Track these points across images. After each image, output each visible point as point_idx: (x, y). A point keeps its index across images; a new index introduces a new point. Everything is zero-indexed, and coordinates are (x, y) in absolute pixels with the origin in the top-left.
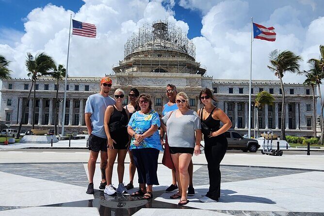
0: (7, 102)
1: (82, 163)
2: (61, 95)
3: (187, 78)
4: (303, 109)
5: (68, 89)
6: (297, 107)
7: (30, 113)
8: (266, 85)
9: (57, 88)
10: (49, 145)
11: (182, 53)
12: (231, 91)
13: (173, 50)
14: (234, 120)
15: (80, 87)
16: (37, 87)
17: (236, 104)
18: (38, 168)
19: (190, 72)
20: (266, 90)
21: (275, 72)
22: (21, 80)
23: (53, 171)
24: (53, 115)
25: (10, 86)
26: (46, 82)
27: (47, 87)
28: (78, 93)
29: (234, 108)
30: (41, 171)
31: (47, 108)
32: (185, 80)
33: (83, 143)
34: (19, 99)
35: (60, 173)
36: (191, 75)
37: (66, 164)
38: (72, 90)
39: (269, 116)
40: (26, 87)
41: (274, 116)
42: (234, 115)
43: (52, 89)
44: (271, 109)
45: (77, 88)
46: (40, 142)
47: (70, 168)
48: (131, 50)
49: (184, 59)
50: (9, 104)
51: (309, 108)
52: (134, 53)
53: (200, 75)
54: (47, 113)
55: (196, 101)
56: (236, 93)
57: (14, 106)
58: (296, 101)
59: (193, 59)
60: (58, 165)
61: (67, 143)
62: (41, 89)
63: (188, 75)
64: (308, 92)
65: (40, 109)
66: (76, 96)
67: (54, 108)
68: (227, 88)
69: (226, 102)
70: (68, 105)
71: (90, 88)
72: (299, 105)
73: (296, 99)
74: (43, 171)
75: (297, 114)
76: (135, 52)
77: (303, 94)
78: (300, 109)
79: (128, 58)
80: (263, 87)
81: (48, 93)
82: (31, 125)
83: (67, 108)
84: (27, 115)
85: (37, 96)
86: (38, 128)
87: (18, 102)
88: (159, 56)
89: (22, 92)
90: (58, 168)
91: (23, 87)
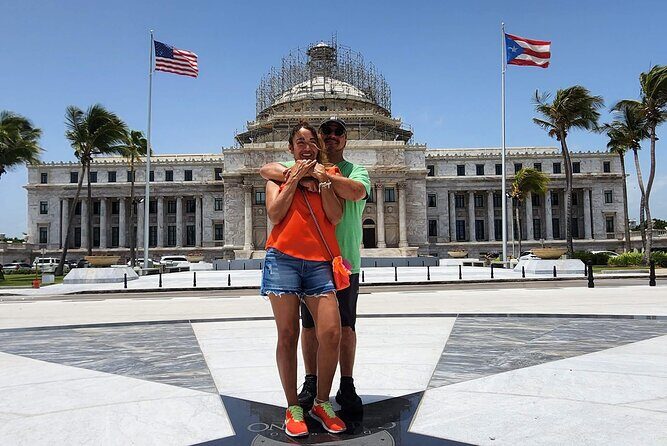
0: (38, 208)
1: (187, 321)
2: (139, 190)
3: (377, 149)
4: (599, 199)
5: (152, 179)
6: (587, 197)
7: (84, 227)
8: (527, 156)
9: (131, 177)
10: (121, 286)
11: (366, 103)
12: (461, 170)
13: (349, 97)
14: (468, 225)
15: (174, 173)
16: (93, 177)
17: (472, 195)
18: (88, 339)
19: (383, 138)
20: (528, 166)
21: (550, 128)
22: (62, 166)
23: (122, 344)
24: (127, 229)
25: (44, 178)
26: (110, 167)
27: (112, 177)
28: (172, 187)
29: (468, 203)
30: (95, 347)
31: (116, 216)
32: (374, 153)
33: (185, 279)
34: (61, 202)
35: (140, 350)
36: (386, 143)
37: (153, 327)
38: (160, 180)
39: (534, 215)
40: (74, 177)
41: (544, 215)
42: (468, 217)
43: (122, 180)
44: (537, 202)
45: (169, 176)
46: (103, 281)
47: (163, 334)
48: (268, 99)
49: (369, 114)
50: (44, 212)
51: (609, 197)
52: (274, 107)
53: (401, 143)
54: (115, 226)
55: (396, 191)
56: (471, 173)
57: (53, 215)
58: (585, 184)
59: (388, 114)
60: (135, 328)
61: (155, 280)
62: (102, 181)
63: (378, 143)
64: (607, 167)
65: (103, 219)
66: (169, 193)
67: (127, 215)
68: (454, 166)
69: (452, 192)
70: (153, 209)
71: (194, 176)
72: (590, 192)
73: (584, 181)
74: (98, 346)
75: (587, 210)
76: (276, 103)
77: (597, 170)
78: (593, 199)
79: (263, 115)
80: (521, 161)
81: (116, 188)
82: (85, 250)
83: (152, 215)
84: (78, 231)
85: (95, 194)
86: (99, 253)
87: (59, 206)
88: (322, 109)
89: (66, 188)
90: (135, 336)
91: (68, 177)
